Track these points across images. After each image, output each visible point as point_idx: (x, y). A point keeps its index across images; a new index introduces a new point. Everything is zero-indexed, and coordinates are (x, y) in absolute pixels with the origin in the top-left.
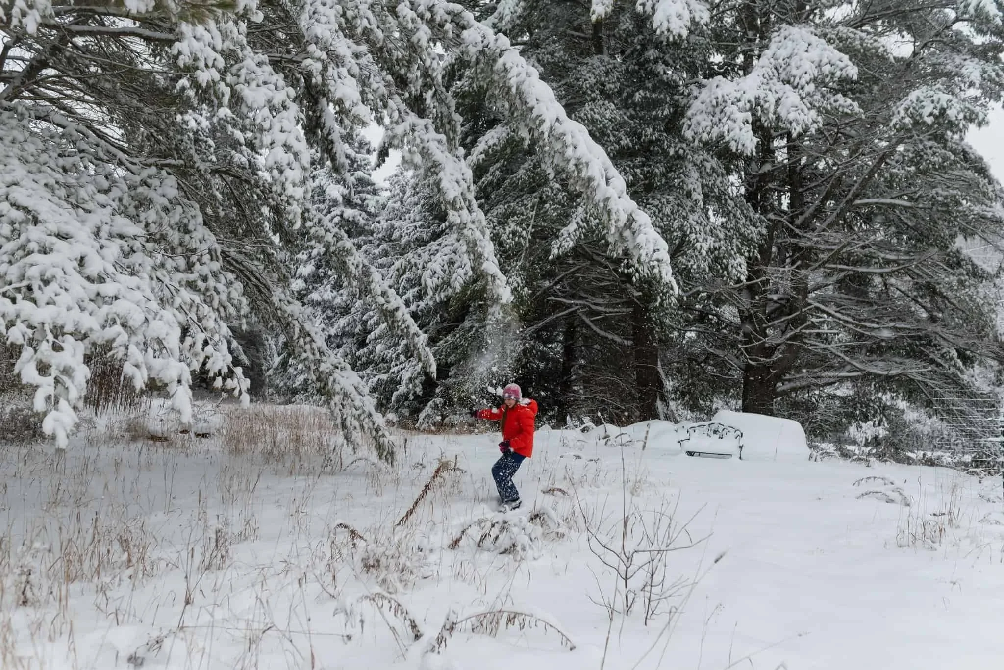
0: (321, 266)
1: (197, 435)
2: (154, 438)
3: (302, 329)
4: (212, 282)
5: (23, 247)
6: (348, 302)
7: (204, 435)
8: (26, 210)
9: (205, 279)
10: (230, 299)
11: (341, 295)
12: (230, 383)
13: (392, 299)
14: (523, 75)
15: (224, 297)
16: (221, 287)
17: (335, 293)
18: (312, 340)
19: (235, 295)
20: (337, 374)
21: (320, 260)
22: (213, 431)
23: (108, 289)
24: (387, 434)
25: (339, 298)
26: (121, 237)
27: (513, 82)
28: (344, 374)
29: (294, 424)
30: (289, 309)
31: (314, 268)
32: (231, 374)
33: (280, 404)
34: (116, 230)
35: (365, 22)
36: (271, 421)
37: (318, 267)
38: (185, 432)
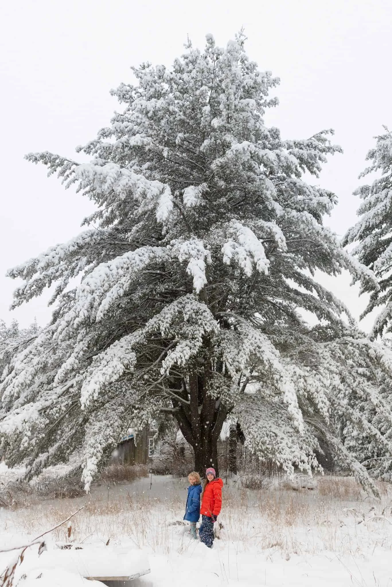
0: (352, 399)
1: (309, 489)
2: (294, 489)
3: (338, 448)
4: (309, 439)
5: (277, 442)
6: (370, 418)
7: (312, 489)
8: (274, 433)
9: (307, 438)
10: (314, 443)
11: (365, 414)
12: (319, 469)
13: (373, 430)
14: (390, 363)
15: (313, 443)
16: (312, 440)
17: (361, 413)
18: (342, 452)
19: (316, 442)
20: (353, 464)
21: (350, 396)
22: (314, 487)
23: (293, 450)
24: (375, 486)
25: (364, 416)
26: (289, 432)
27: (387, 366)
28: (355, 463)
29: (347, 486)
30: (333, 441)
31: (348, 401)
32: (318, 467)
33: (344, 476)
34: (287, 431)
35: (339, 355)
36: (337, 484)
37: (350, 400)
38: (304, 487)
